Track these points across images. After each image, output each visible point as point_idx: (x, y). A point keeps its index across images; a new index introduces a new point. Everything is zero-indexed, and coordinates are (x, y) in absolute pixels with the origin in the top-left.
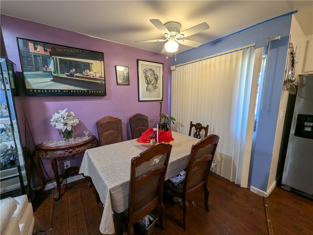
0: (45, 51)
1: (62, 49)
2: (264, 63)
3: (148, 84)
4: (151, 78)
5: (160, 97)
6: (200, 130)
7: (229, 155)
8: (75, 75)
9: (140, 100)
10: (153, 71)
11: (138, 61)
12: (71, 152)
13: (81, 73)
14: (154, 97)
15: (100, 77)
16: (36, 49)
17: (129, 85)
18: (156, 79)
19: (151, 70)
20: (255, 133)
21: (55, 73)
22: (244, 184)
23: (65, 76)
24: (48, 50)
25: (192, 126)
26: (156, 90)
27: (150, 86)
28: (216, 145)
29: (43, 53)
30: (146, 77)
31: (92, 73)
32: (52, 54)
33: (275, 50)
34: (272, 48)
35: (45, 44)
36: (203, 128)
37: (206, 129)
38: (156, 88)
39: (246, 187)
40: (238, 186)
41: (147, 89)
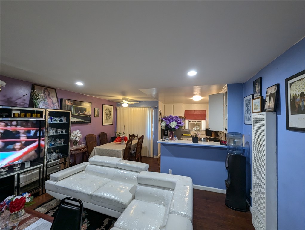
0: (71, 103)
1: (77, 102)
2: (153, 113)
3: (107, 116)
4: (108, 113)
5: (111, 123)
6: (134, 137)
7: (146, 146)
8: (80, 113)
9: (103, 124)
10: (109, 110)
11: (103, 105)
12: (82, 151)
13: (82, 113)
14: (109, 123)
15: (89, 114)
16: (68, 103)
17: (99, 117)
18: (110, 113)
19: (108, 109)
20: (153, 136)
21: (73, 113)
22: (151, 156)
23: (76, 114)
24: (72, 103)
25: (130, 136)
26: (110, 119)
27: (108, 117)
28: (143, 139)
29: (70, 104)
30: (106, 113)
31: (86, 112)
32: (73, 105)
33: (156, 110)
34: (155, 109)
35: (71, 100)
36: (136, 136)
37: (137, 136)
38: (110, 118)
39: (152, 156)
40: (150, 157)
41: (106, 119)
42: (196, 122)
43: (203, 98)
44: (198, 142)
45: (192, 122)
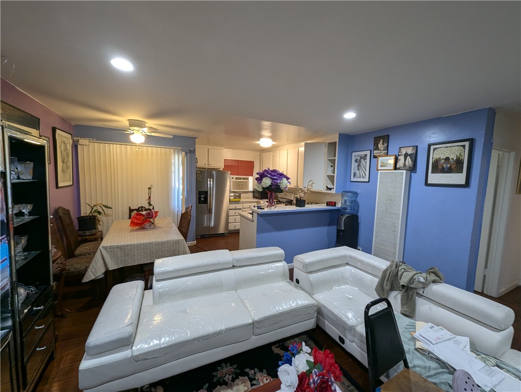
3: (63, 162)
4: (65, 153)
5: (71, 181)
9: (59, 186)
10: (65, 144)
11: (54, 129)
14: (67, 181)
17: (50, 163)
18: (68, 155)
27: (65, 165)
30: (61, 153)
38: (67, 167)
41: (62, 170)
42: (240, 179)
43: (274, 143)
44: (304, 206)
45: (236, 178)
